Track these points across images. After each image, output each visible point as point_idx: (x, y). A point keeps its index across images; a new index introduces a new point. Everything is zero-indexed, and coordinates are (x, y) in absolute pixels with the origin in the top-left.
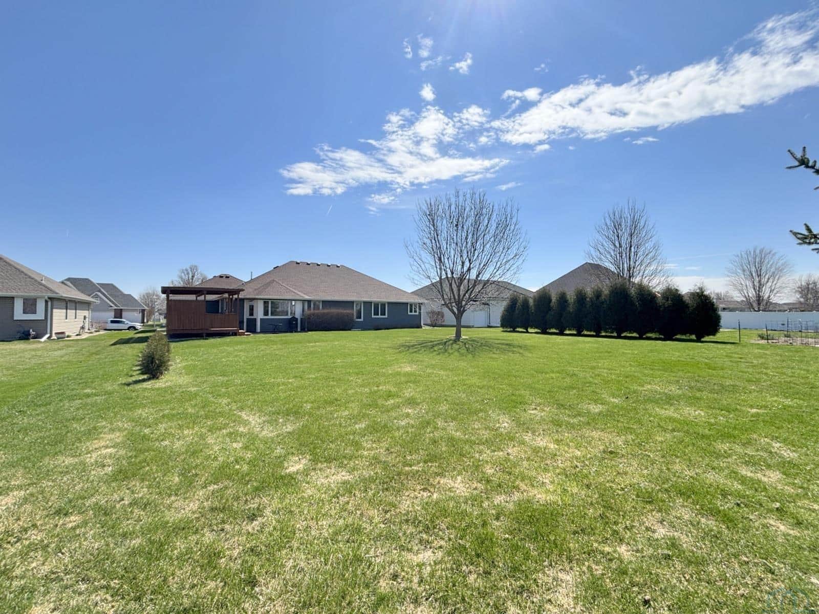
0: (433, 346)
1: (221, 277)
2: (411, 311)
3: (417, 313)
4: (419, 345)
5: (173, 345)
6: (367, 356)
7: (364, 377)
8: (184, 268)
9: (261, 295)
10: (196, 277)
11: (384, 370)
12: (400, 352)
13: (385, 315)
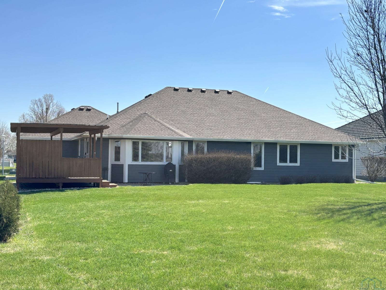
0: (371, 212)
1: (81, 109)
2: (337, 157)
3: (347, 160)
4: (350, 209)
5: (23, 197)
6: (269, 222)
7: (266, 254)
8: (37, 99)
9: (129, 133)
10: (51, 109)
11: (295, 246)
12: (319, 219)
13: (296, 162)
